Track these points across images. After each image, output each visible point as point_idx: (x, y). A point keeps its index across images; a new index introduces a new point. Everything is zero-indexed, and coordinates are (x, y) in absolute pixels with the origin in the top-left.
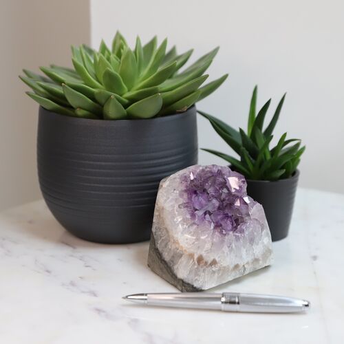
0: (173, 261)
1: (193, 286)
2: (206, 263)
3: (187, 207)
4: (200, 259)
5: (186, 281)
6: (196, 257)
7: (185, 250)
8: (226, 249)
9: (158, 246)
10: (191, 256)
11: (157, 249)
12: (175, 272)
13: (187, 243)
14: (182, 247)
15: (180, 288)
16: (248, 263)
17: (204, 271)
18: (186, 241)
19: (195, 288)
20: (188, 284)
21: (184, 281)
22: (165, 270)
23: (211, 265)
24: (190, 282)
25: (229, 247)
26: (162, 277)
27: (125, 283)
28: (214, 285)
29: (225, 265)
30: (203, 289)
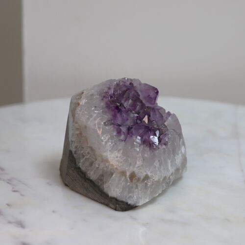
0: (102, 180)
1: (127, 203)
2: (139, 179)
3: (113, 124)
4: (133, 176)
5: (120, 198)
6: (128, 174)
7: (116, 168)
8: (157, 164)
9: (80, 165)
10: (123, 173)
11: (79, 168)
12: (106, 190)
13: (117, 161)
14: (112, 165)
15: (112, 206)
16: (172, 174)
17: (137, 187)
18: (116, 159)
19: (129, 205)
20: (122, 202)
21: (118, 199)
22: (91, 189)
23: (144, 180)
24: (124, 200)
25: (159, 161)
26: (86, 196)
27: (54, 212)
28: (147, 200)
29: (156, 179)
30: (137, 205)
